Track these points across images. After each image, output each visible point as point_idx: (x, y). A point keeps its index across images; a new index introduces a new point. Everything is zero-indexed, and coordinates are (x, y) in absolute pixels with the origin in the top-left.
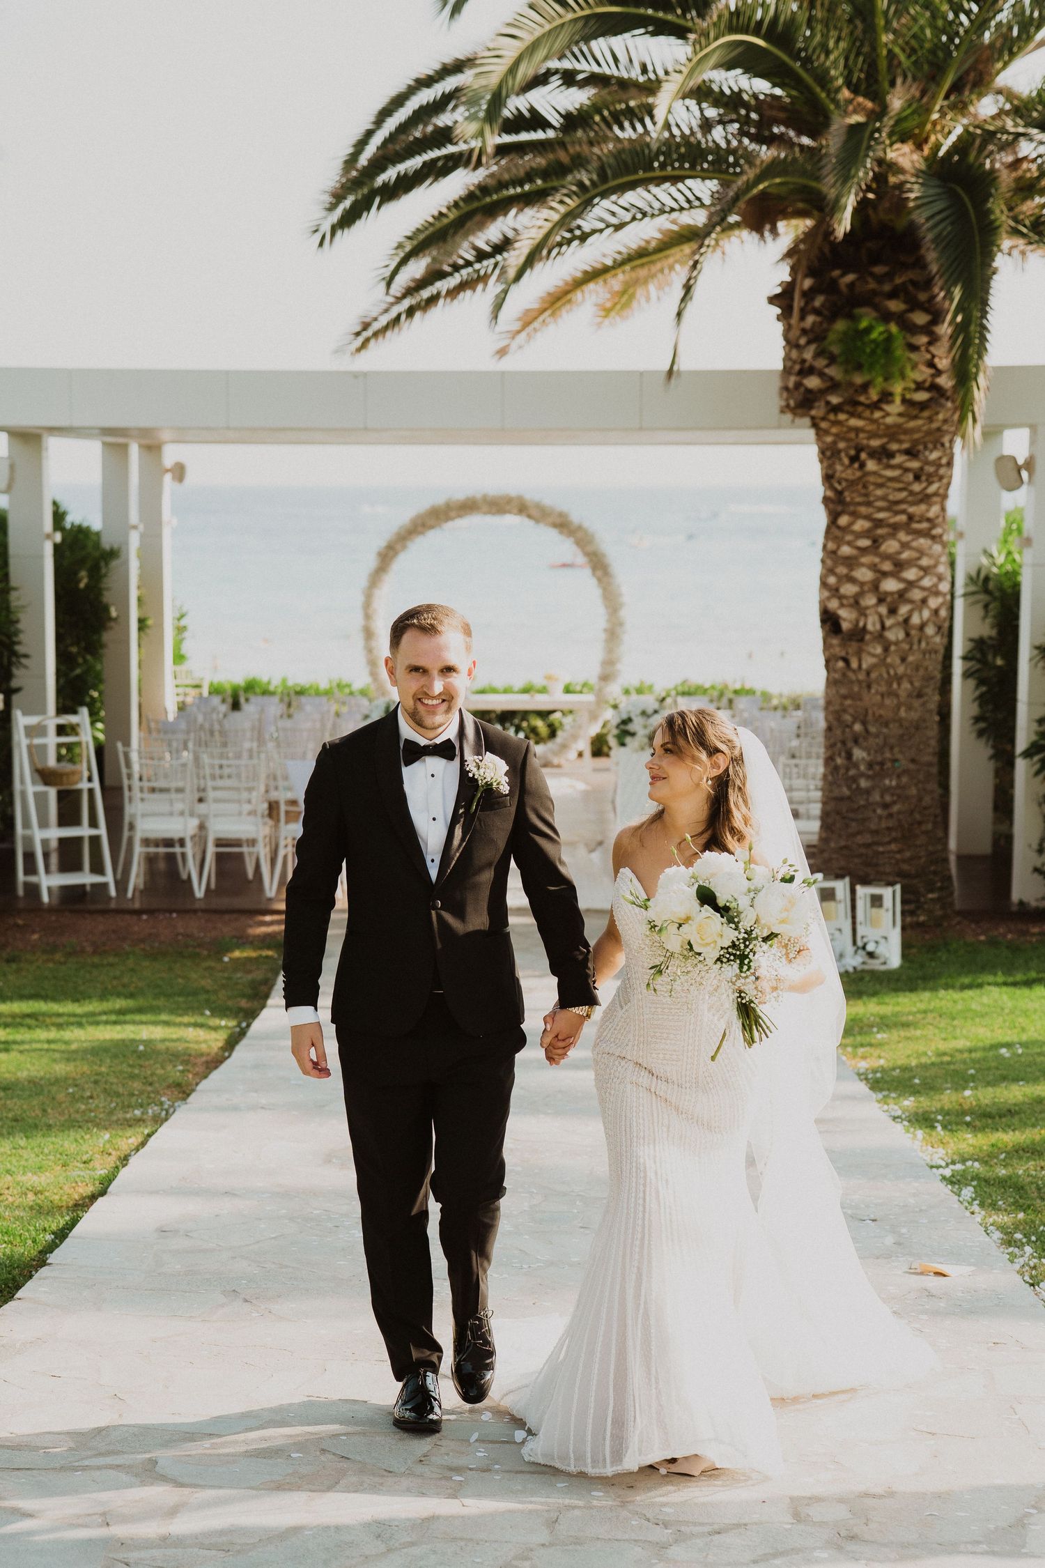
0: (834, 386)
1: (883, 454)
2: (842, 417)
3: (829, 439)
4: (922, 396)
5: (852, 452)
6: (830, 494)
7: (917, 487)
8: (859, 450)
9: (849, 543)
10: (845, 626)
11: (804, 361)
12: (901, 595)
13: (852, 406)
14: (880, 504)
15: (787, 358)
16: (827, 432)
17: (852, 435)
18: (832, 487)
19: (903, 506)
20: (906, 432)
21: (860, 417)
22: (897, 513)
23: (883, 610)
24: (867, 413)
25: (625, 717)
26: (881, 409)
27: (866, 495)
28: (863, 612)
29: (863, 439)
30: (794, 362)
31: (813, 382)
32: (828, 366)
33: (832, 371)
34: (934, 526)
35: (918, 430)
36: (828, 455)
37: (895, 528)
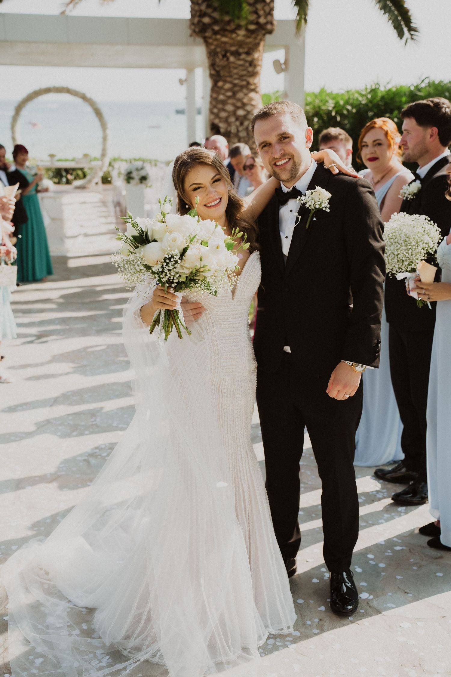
0: (216, 22)
1: (237, 54)
2: (218, 37)
3: (213, 47)
4: (252, 27)
5: (223, 53)
6: (213, 72)
7: (250, 69)
8: (226, 51)
9: (223, 94)
10: (222, 130)
11: (201, 11)
12: (245, 117)
13: (223, 31)
14: (236, 76)
15: (192, 9)
16: (212, 44)
17: (223, 45)
18: (214, 69)
19: (245, 78)
20: (247, 44)
21: (225, 36)
22: (243, 80)
23: (238, 123)
24: (229, 35)
25: (129, 171)
26: (236, 33)
27: (230, 72)
28: (229, 124)
29: (228, 47)
30: (196, 11)
31: (206, 20)
32: (213, 12)
33: (216, 15)
34: (257, 87)
35: (250, 43)
36: (212, 54)
37: (242, 87)
